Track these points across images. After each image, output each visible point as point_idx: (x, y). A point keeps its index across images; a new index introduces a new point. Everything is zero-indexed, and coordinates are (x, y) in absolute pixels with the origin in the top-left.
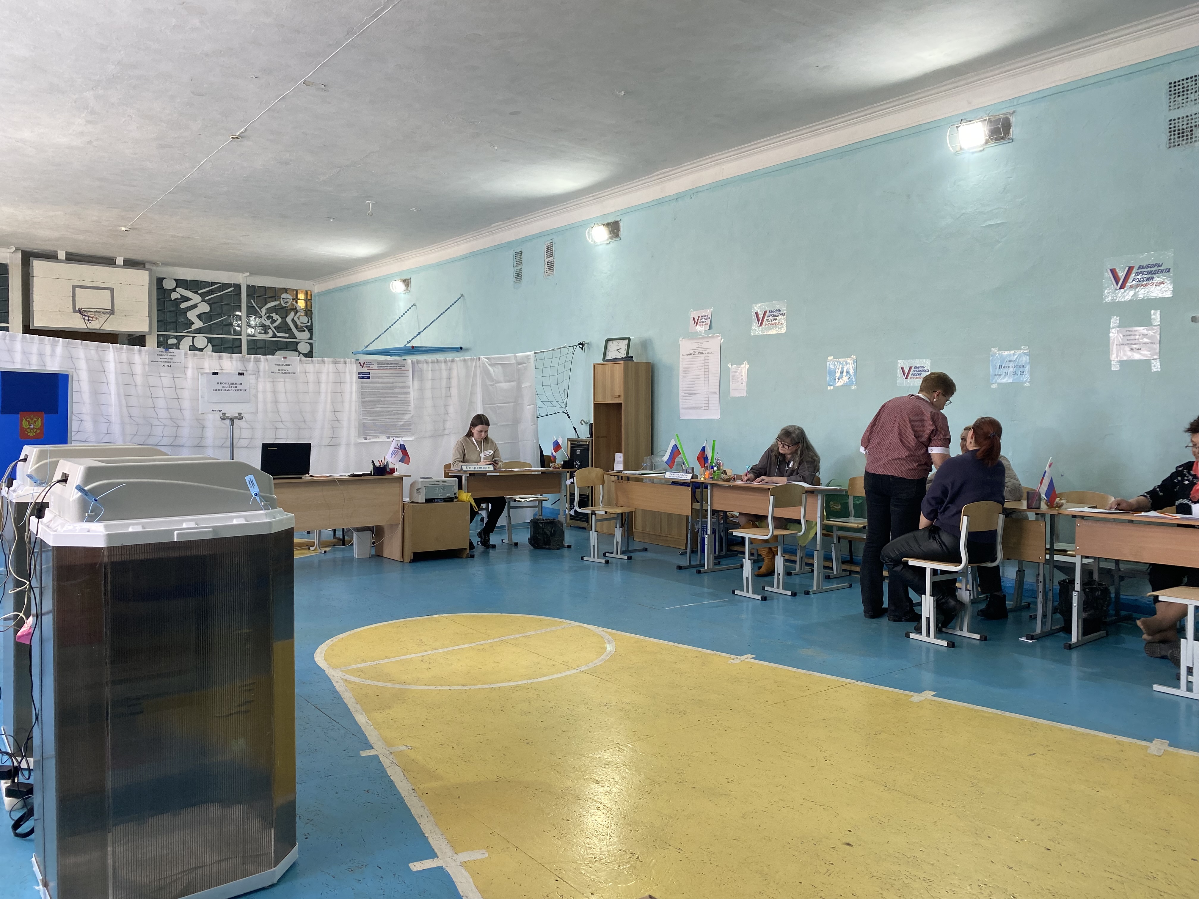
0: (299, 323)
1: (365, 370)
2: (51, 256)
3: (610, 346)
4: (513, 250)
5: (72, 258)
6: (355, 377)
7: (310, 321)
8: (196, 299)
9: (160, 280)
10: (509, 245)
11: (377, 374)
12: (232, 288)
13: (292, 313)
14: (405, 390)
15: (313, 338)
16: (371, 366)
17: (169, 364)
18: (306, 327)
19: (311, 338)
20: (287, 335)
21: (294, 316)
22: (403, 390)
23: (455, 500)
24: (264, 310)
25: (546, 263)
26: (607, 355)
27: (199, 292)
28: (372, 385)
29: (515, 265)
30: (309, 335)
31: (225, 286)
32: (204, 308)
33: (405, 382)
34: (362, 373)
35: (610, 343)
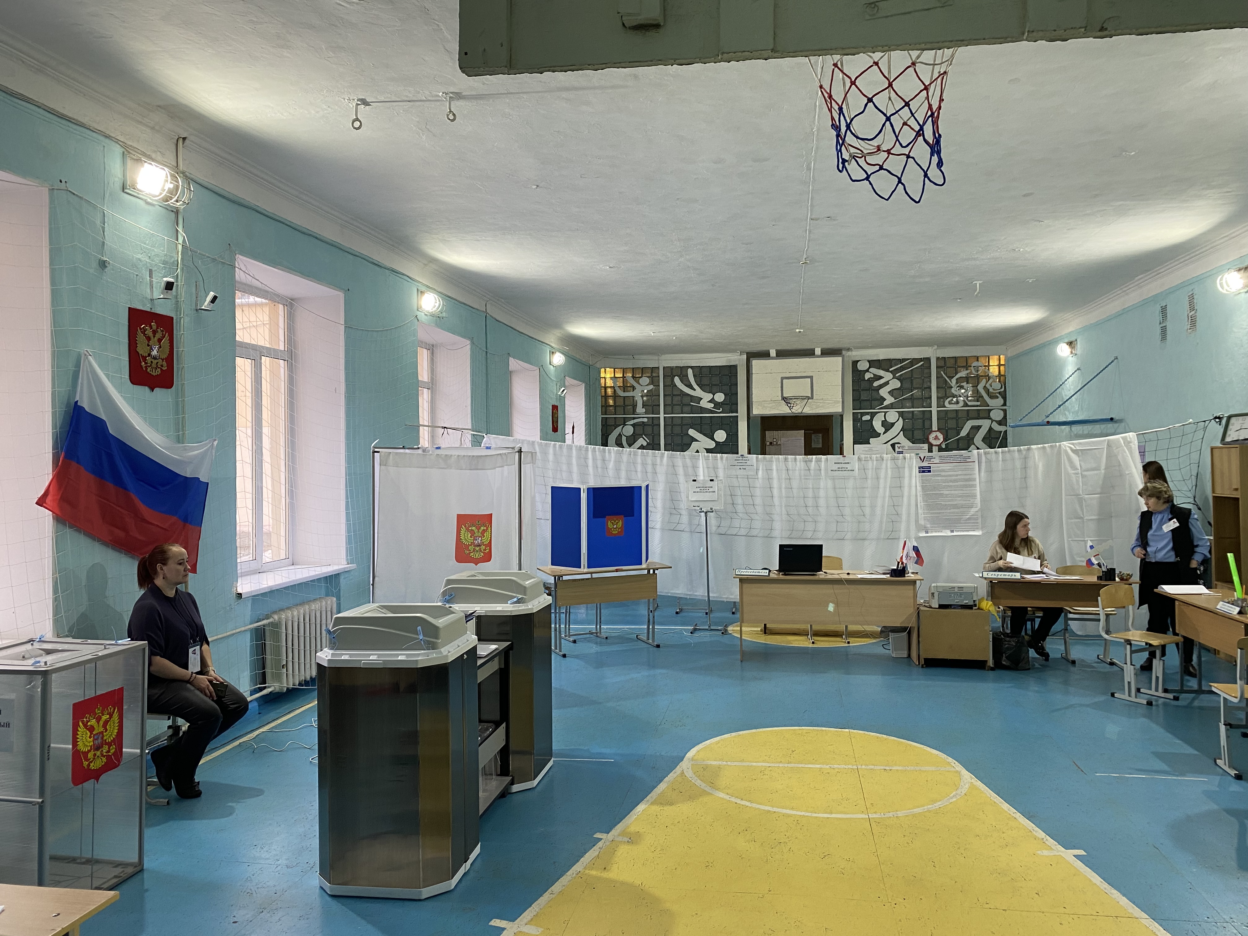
0: (991, 390)
1: (925, 464)
2: (765, 355)
3: (1233, 424)
4: (1159, 304)
5: (781, 354)
6: (915, 470)
7: (1003, 387)
8: (887, 376)
9: (855, 363)
10: (1155, 299)
11: (938, 467)
12: (922, 363)
13: (984, 381)
14: (971, 483)
15: (1007, 405)
16: (932, 460)
17: (744, 467)
18: (999, 393)
19: (1005, 404)
20: (979, 403)
21: (986, 383)
22: (967, 483)
23: (974, 608)
24: (954, 381)
25: (1190, 319)
26: (1227, 435)
27: (890, 370)
28: (933, 478)
29: (1162, 321)
30: (1002, 402)
31: (914, 361)
32: (896, 384)
33: (971, 475)
34: (922, 467)
35: (1233, 420)
